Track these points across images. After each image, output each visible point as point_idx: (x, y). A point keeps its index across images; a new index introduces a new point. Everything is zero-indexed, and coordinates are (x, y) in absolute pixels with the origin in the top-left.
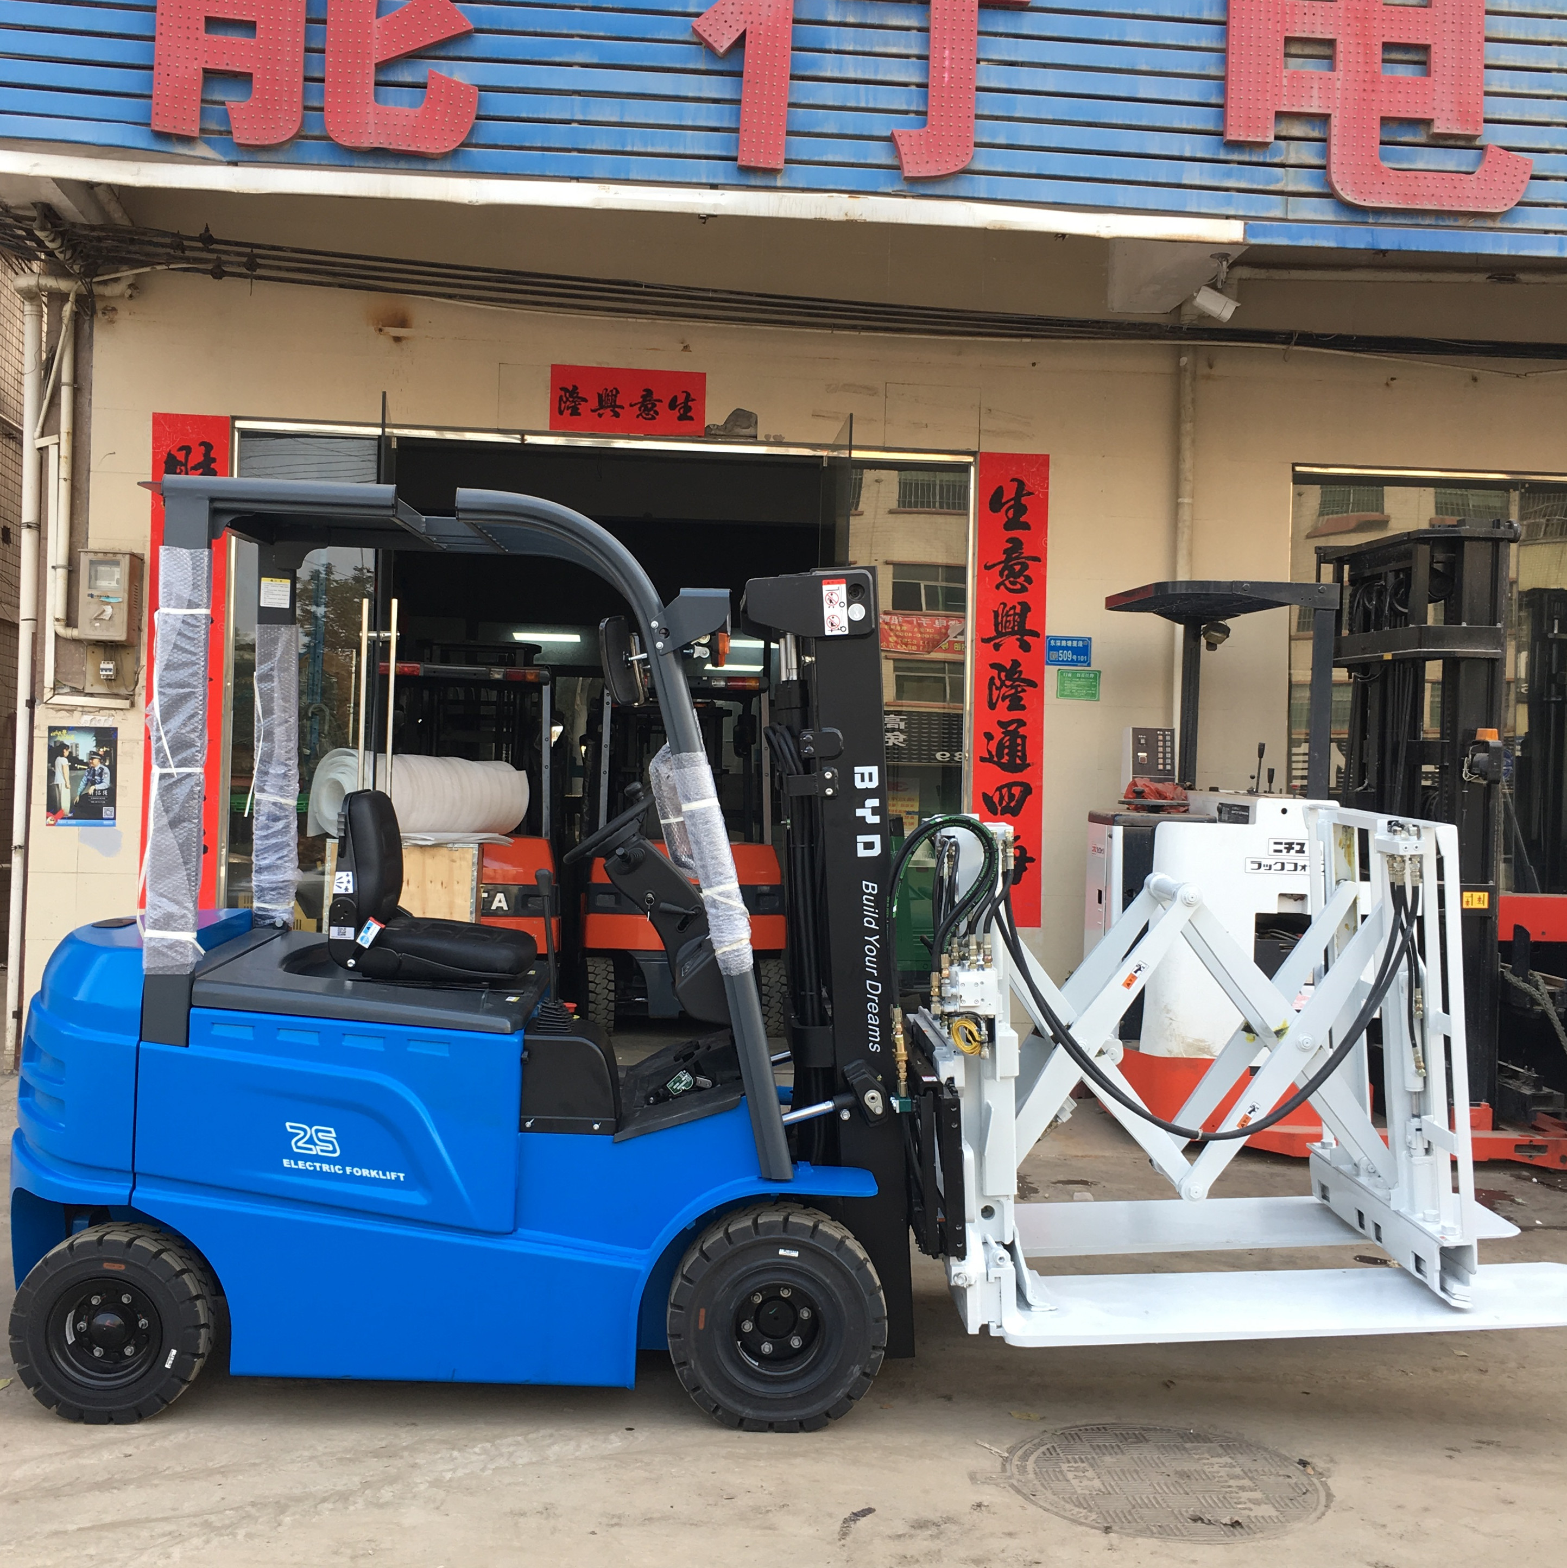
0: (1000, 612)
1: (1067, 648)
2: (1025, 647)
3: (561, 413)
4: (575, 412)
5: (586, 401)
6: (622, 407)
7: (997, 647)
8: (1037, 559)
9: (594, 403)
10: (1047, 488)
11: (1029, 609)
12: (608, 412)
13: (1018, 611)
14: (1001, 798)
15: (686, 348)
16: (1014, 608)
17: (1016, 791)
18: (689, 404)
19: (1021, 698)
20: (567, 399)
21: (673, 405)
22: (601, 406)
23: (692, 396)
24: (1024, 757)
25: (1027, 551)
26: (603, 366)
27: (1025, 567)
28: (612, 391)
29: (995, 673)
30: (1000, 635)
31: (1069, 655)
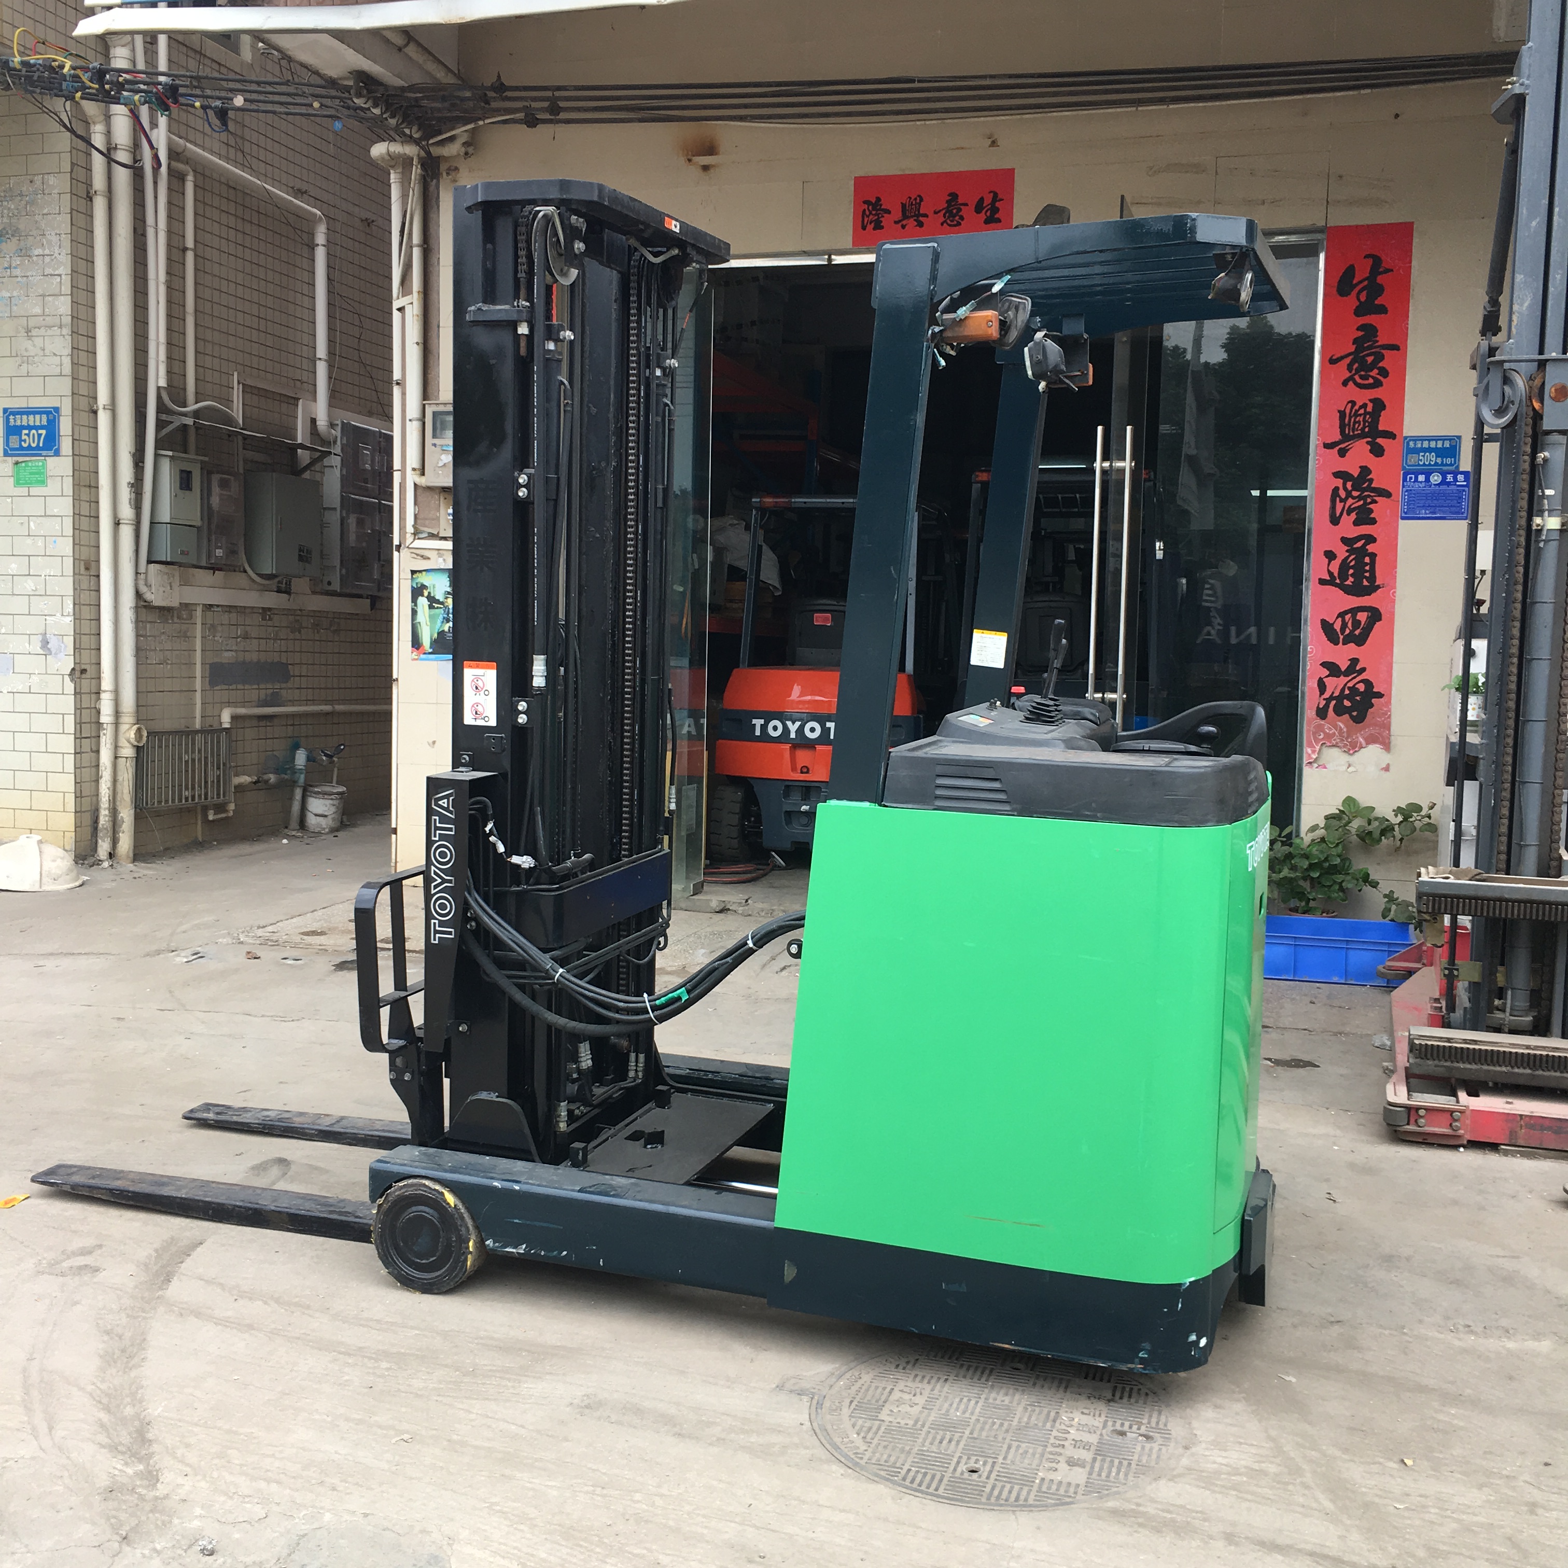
0: (1348, 411)
1: (1430, 450)
2: (1378, 451)
3: (864, 228)
4: (878, 226)
5: (889, 212)
6: (926, 216)
7: (1342, 453)
8: (1395, 348)
9: (897, 214)
10: (1410, 262)
11: (1384, 407)
12: (911, 223)
13: (1369, 409)
14: (1344, 626)
15: (994, 143)
16: (1364, 406)
17: (1362, 617)
18: (997, 204)
19: (1371, 511)
20: (870, 213)
21: (979, 209)
22: (905, 217)
23: (1000, 196)
24: (1372, 578)
25: (1382, 339)
26: (907, 172)
27: (1380, 359)
28: (915, 199)
29: (1339, 482)
30: (1346, 438)
31: (1432, 458)
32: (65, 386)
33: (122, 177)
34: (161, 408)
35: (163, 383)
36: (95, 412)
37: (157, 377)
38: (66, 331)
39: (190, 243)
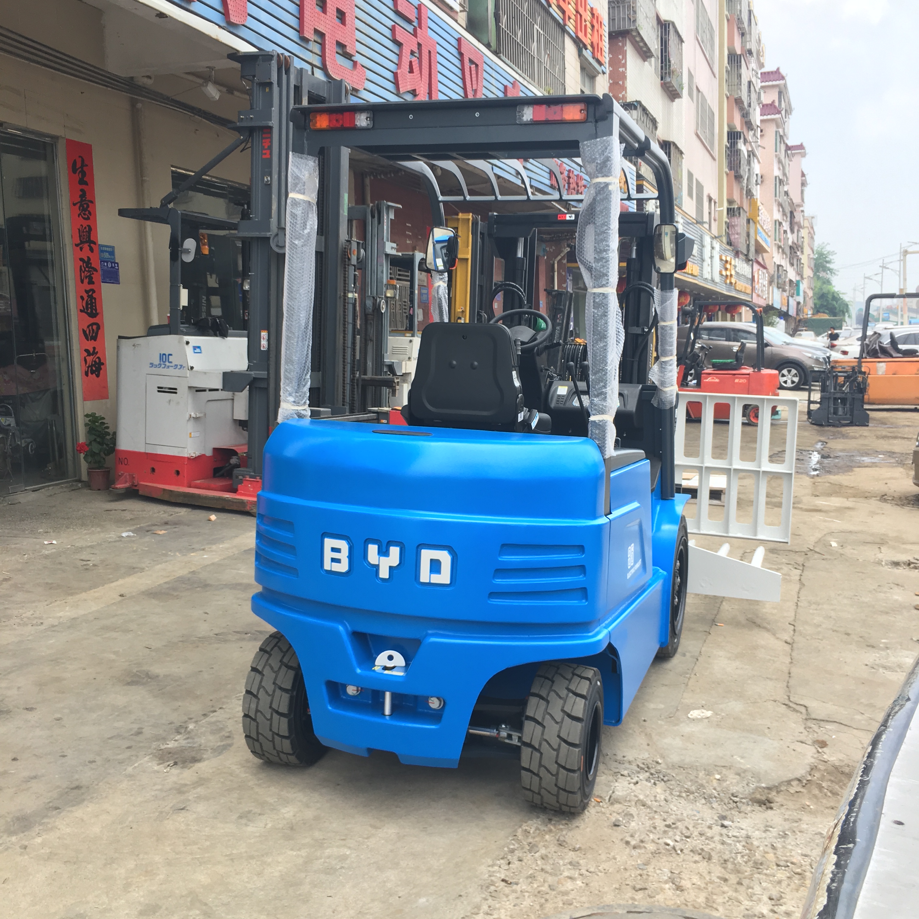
0: (81, 230)
1: (106, 251)
2: (92, 250)
7: (81, 249)
8: (92, 202)
11: (91, 229)
13: (87, 230)
14: (90, 331)
16: (85, 228)
17: (95, 327)
19: (92, 278)
24: (96, 310)
25: (88, 198)
27: (88, 206)
29: (81, 263)
30: (82, 242)
31: (107, 255)
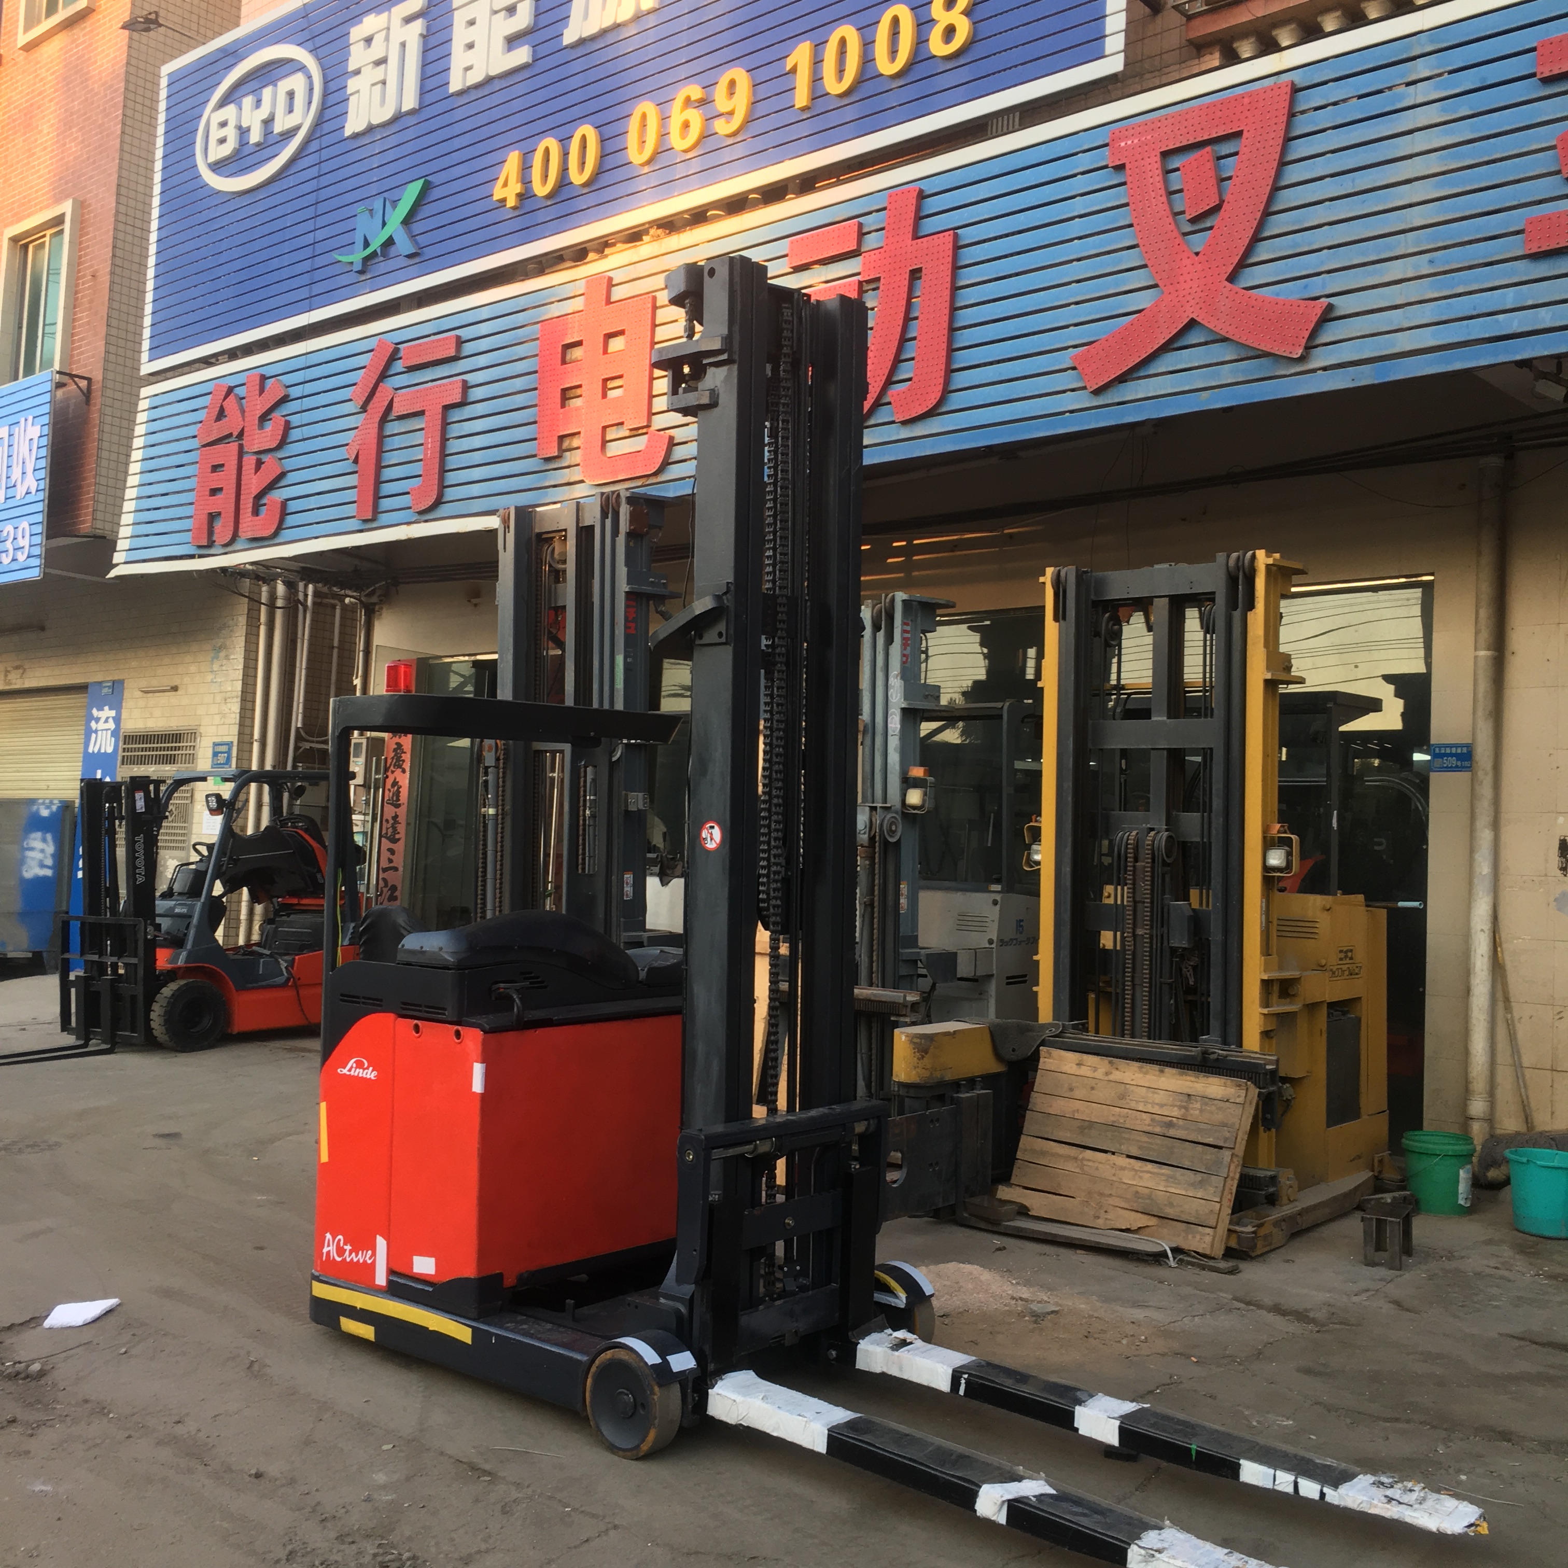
32: (235, 730)
33: (279, 614)
34: (299, 738)
35: (299, 725)
36: (252, 743)
37: (297, 721)
38: (239, 700)
39: (336, 643)
